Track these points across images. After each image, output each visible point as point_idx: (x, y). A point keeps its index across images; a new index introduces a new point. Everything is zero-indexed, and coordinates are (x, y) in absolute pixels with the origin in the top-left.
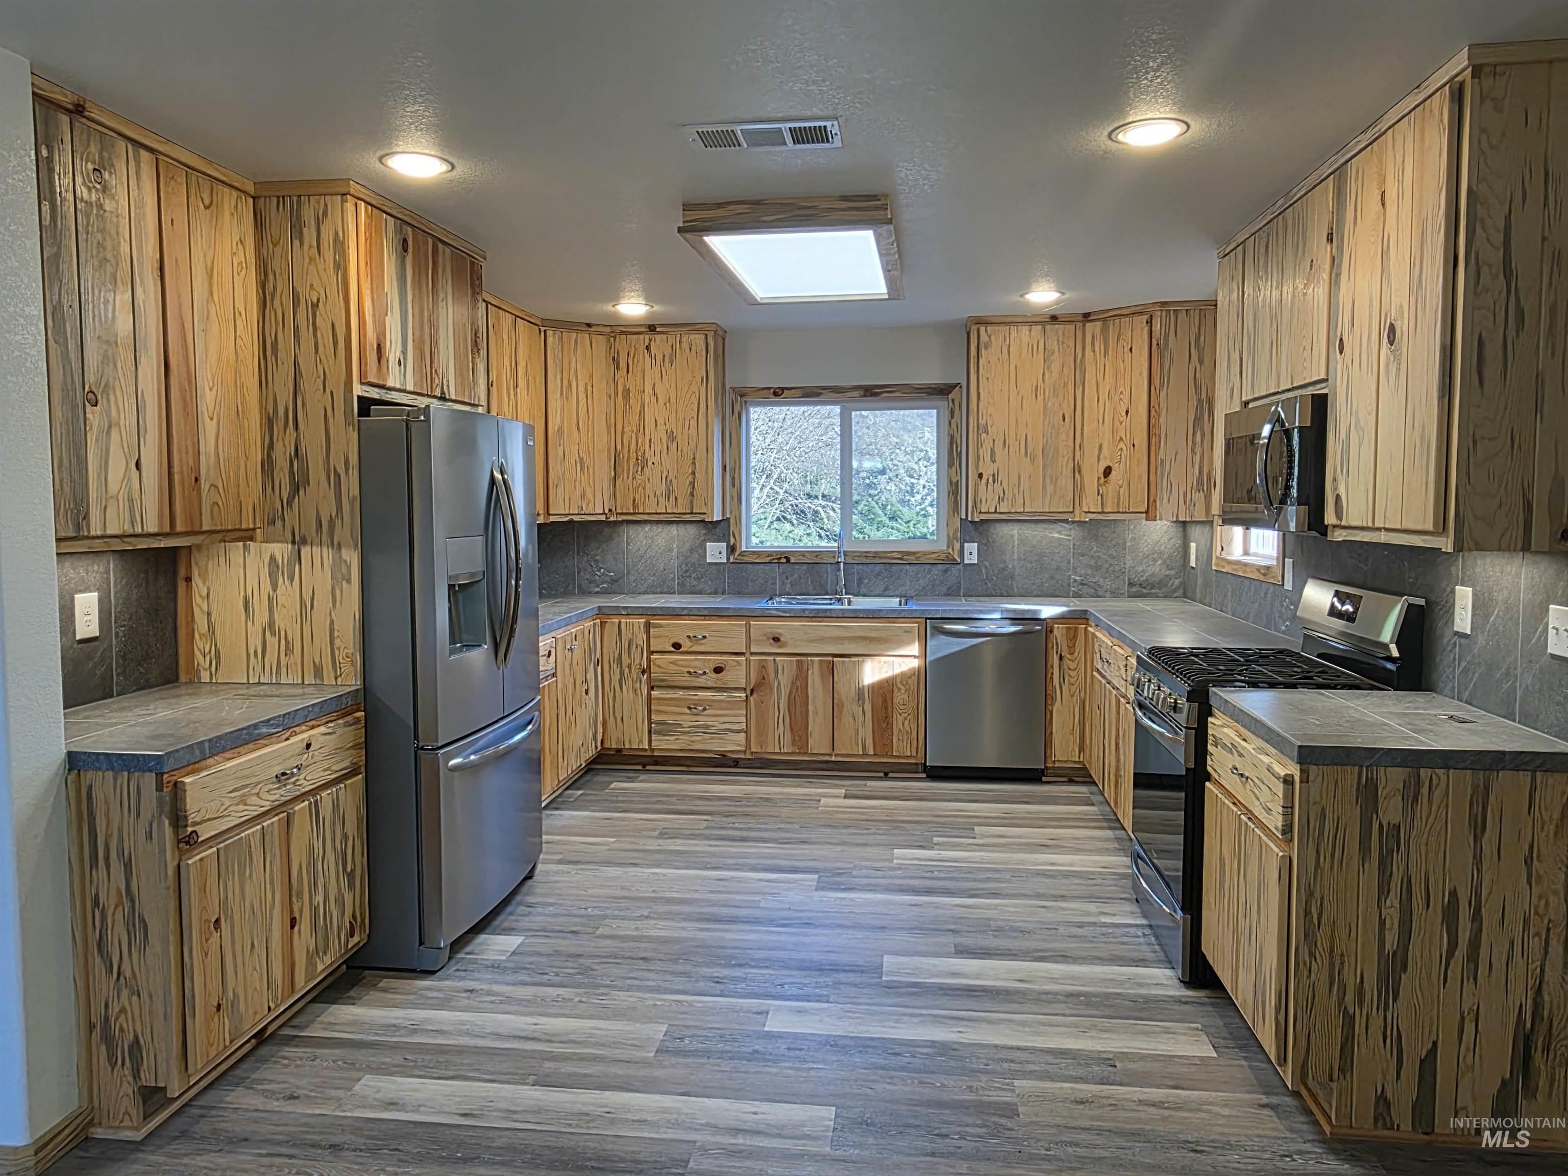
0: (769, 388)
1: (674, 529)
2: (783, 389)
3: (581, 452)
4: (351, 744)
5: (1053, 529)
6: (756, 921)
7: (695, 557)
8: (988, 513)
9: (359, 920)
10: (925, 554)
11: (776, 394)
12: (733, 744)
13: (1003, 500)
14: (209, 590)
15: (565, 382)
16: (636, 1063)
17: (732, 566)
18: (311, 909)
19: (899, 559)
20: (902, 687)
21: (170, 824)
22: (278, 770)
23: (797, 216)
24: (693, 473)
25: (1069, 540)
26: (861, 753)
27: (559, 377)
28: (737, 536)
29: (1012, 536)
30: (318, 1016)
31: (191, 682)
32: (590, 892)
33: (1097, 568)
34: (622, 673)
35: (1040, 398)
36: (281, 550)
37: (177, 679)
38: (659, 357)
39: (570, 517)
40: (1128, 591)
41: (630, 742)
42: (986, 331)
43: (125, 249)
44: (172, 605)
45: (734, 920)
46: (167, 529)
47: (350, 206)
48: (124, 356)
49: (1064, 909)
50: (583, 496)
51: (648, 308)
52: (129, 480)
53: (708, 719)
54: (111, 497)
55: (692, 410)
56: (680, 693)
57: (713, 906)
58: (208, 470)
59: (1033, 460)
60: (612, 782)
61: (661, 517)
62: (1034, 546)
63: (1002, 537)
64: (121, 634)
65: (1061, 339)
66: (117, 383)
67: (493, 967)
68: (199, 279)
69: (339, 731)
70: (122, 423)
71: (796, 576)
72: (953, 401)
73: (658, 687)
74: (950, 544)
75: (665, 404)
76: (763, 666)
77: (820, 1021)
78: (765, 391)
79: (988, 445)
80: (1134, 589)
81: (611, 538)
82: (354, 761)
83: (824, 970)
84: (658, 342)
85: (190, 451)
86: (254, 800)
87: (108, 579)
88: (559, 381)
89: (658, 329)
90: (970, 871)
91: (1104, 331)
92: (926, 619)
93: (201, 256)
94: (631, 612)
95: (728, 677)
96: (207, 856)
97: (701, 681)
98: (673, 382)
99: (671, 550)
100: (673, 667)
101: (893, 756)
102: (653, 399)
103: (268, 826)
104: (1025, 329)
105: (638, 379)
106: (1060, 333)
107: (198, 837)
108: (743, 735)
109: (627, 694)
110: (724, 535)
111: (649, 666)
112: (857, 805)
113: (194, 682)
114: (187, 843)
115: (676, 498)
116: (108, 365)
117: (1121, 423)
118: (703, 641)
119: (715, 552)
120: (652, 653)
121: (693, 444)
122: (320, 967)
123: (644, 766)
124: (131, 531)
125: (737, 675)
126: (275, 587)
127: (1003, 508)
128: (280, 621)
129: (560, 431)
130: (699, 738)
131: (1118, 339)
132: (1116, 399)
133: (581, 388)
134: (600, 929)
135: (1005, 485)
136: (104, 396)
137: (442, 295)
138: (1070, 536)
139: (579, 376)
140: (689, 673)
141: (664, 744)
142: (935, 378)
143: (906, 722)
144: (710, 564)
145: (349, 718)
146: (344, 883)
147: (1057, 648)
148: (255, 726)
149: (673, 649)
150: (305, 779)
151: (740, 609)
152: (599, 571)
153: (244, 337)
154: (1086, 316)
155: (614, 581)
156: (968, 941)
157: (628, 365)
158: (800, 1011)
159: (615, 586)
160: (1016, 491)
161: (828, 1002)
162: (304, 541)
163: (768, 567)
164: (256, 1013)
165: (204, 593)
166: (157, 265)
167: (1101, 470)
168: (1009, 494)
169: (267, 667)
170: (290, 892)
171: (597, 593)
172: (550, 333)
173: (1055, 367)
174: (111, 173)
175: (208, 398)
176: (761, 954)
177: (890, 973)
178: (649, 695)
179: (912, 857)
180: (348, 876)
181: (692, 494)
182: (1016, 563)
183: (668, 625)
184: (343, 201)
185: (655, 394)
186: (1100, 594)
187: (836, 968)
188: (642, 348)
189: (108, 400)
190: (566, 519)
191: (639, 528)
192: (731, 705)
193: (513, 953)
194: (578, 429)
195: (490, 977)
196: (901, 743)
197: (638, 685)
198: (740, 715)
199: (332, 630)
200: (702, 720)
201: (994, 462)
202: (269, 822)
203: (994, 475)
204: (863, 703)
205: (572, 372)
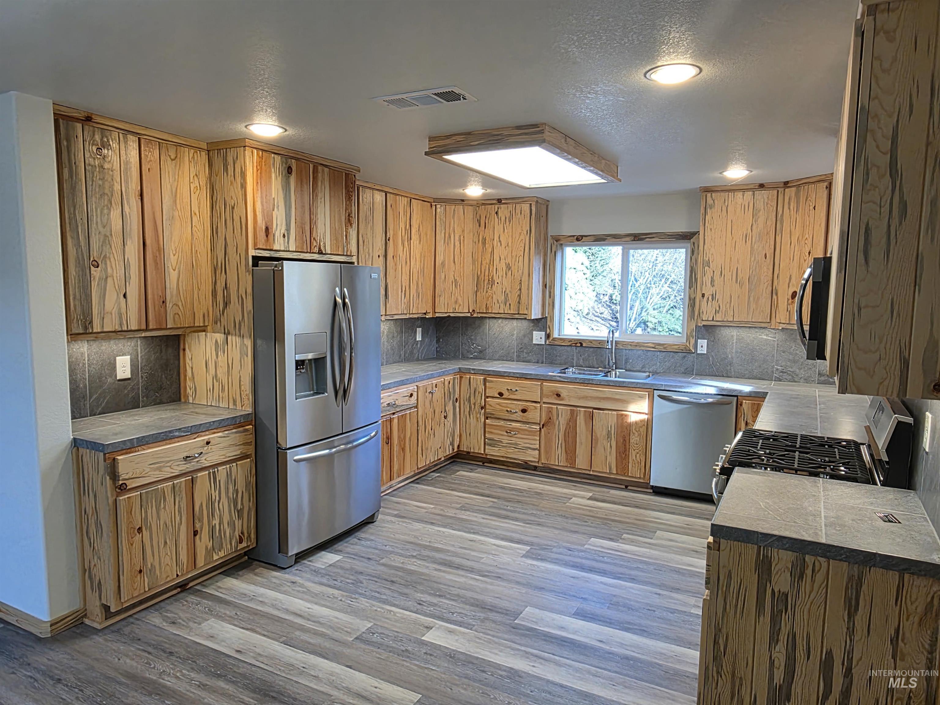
0: (574, 236)
1: (515, 323)
2: (582, 236)
3: (455, 276)
4: (241, 443)
5: (762, 333)
6: (471, 570)
7: (526, 340)
8: (708, 321)
9: (246, 534)
10: (670, 345)
11: (578, 240)
12: (531, 456)
13: (718, 312)
14: (192, 355)
15: (447, 235)
16: (340, 642)
17: (548, 347)
18: (209, 527)
19: (653, 347)
20: (636, 434)
21: (110, 479)
22: (185, 454)
23: (490, 141)
24: (520, 290)
25: (774, 341)
26: (608, 471)
27: (443, 231)
28: (551, 328)
29: (732, 336)
30: (217, 582)
31: (185, 402)
32: (397, 536)
33: (795, 362)
34: (470, 407)
35: (749, 243)
36: (220, 337)
37: (180, 400)
38: (503, 219)
39: (448, 314)
40: (818, 379)
41: (474, 449)
42: (712, 197)
43: (117, 187)
44: (177, 362)
45: (459, 567)
46: (144, 327)
47: (248, 151)
48: (116, 240)
49: (671, 598)
50: (456, 302)
51: (484, 191)
52: (119, 304)
53: (517, 440)
54: (107, 313)
55: (521, 250)
56: (502, 423)
57: (456, 556)
58: (172, 296)
59: (741, 285)
60: (459, 471)
61: (502, 316)
62: (748, 344)
63: (725, 337)
64: (144, 377)
65: (766, 201)
66: (112, 255)
67: (315, 571)
68: (167, 198)
69: (233, 436)
70: (115, 275)
71: (586, 355)
72: (694, 243)
73: (490, 417)
74: (688, 339)
75: (506, 247)
76: (550, 411)
77: (457, 640)
78: (571, 238)
79: (709, 275)
80: (822, 378)
81: (479, 327)
82: (244, 452)
83: (485, 608)
84: (502, 209)
85: (159, 287)
86: (168, 469)
87: (137, 350)
88: (443, 235)
89: (503, 202)
90: (629, 560)
91: (797, 195)
92: (654, 389)
93: (169, 186)
94: (477, 372)
95: (529, 415)
96: (133, 496)
97: (513, 417)
98: (510, 234)
99: (513, 335)
100: (498, 407)
101: (628, 476)
102: (499, 244)
103: (177, 483)
104: (740, 194)
105: (491, 233)
106: (765, 197)
107: (127, 486)
108: (537, 452)
109: (473, 421)
110: (544, 327)
111: (485, 405)
112: (593, 505)
113: (187, 402)
114: (120, 489)
115: (510, 305)
116: (106, 247)
117: (805, 261)
118: (516, 393)
119: (538, 337)
120: (488, 397)
121: (520, 272)
122: (215, 557)
123: (483, 463)
124: (120, 329)
125: (534, 415)
126: (217, 356)
127: (718, 317)
128: (219, 375)
129: (443, 264)
130: (512, 451)
131: (806, 200)
132: (803, 242)
133: (457, 238)
134: (384, 560)
135: (720, 301)
136: (103, 261)
137: (320, 195)
138: (775, 338)
139: (456, 232)
140: (507, 411)
141: (493, 452)
142: (682, 228)
143: (638, 455)
144: (535, 344)
145: (241, 429)
146: (235, 516)
147: (744, 417)
148: (170, 432)
149: (499, 396)
150: (205, 460)
151: (537, 375)
152: (473, 345)
153: (198, 227)
154: (786, 184)
155: (481, 352)
156: (589, 607)
157: (485, 223)
158: (451, 632)
159: (481, 355)
160: (728, 305)
161: (471, 629)
162: (229, 333)
163: (569, 348)
164: (168, 576)
165: (190, 357)
166: (138, 193)
167: (790, 293)
168: (723, 308)
169: (214, 398)
170: (193, 516)
171: (471, 358)
172: (438, 206)
173: (761, 219)
174: (108, 149)
175: (172, 260)
176: (455, 591)
177: (523, 619)
178: (485, 421)
179: (599, 545)
180: (238, 511)
181: (519, 303)
182: (734, 355)
183: (496, 381)
184: (245, 150)
185: (500, 241)
186: (796, 380)
187: (493, 609)
188: (493, 213)
189: (106, 264)
190: (446, 315)
191: (495, 321)
192: (531, 433)
193: (330, 565)
194: (454, 262)
195: (309, 576)
196: (634, 468)
197: (479, 415)
198: (536, 440)
199: (240, 381)
200: (514, 440)
201: (713, 286)
202: (178, 481)
203: (712, 295)
204: (611, 440)
205: (451, 228)
